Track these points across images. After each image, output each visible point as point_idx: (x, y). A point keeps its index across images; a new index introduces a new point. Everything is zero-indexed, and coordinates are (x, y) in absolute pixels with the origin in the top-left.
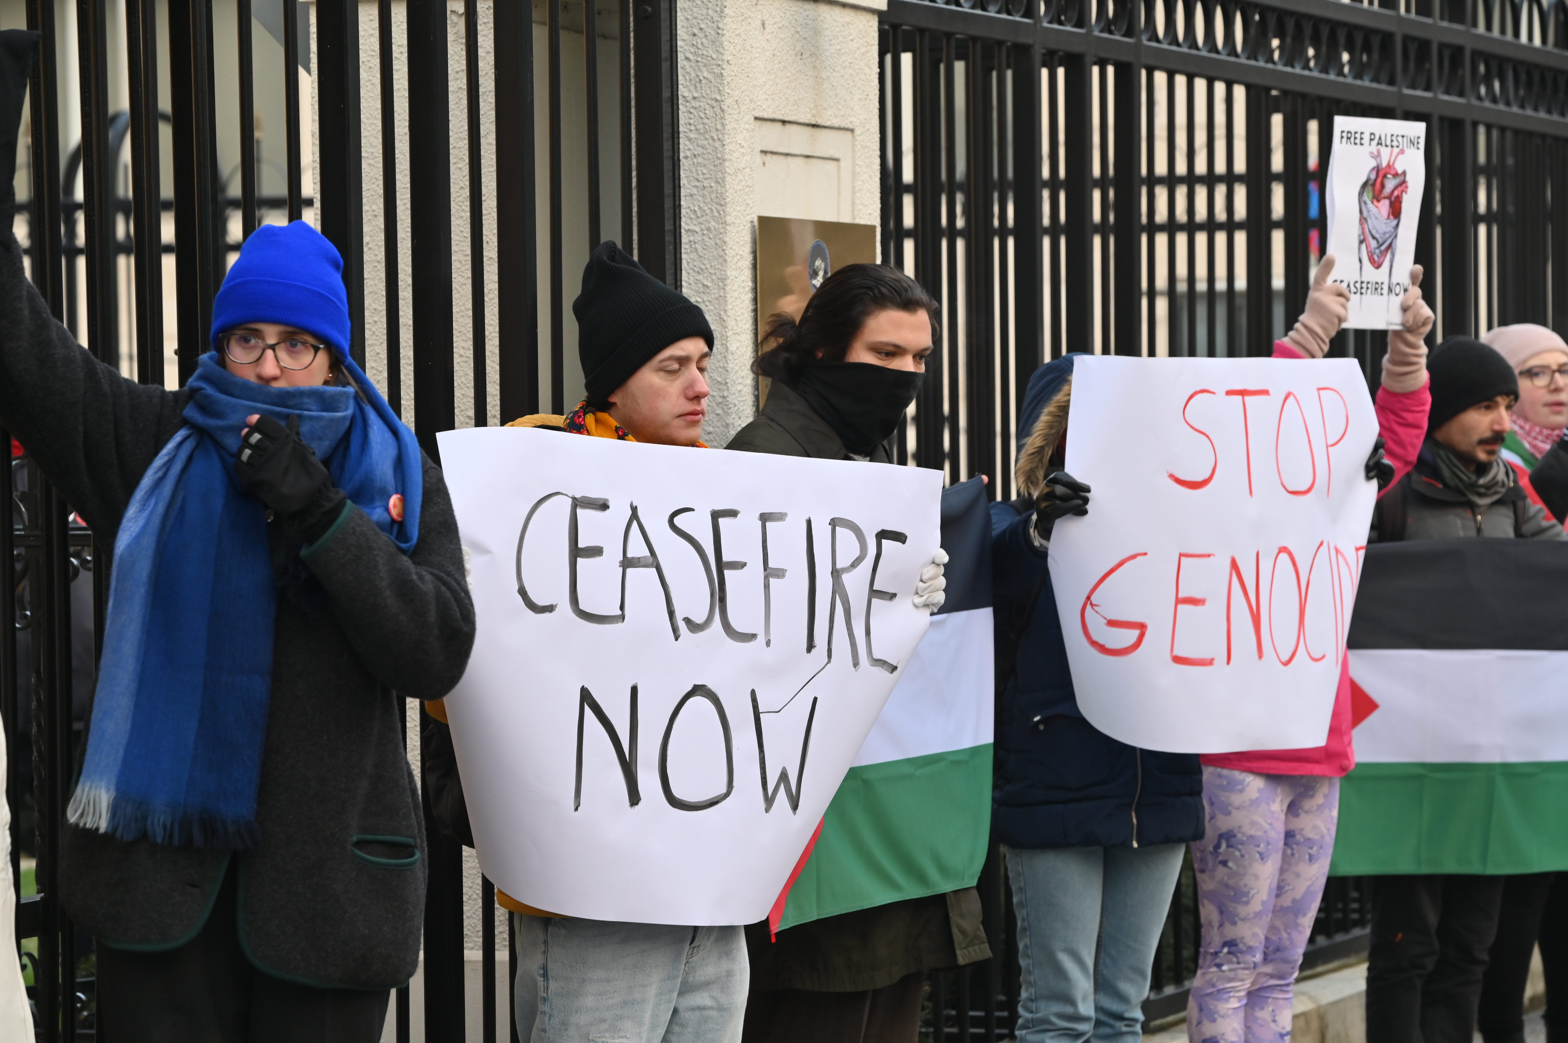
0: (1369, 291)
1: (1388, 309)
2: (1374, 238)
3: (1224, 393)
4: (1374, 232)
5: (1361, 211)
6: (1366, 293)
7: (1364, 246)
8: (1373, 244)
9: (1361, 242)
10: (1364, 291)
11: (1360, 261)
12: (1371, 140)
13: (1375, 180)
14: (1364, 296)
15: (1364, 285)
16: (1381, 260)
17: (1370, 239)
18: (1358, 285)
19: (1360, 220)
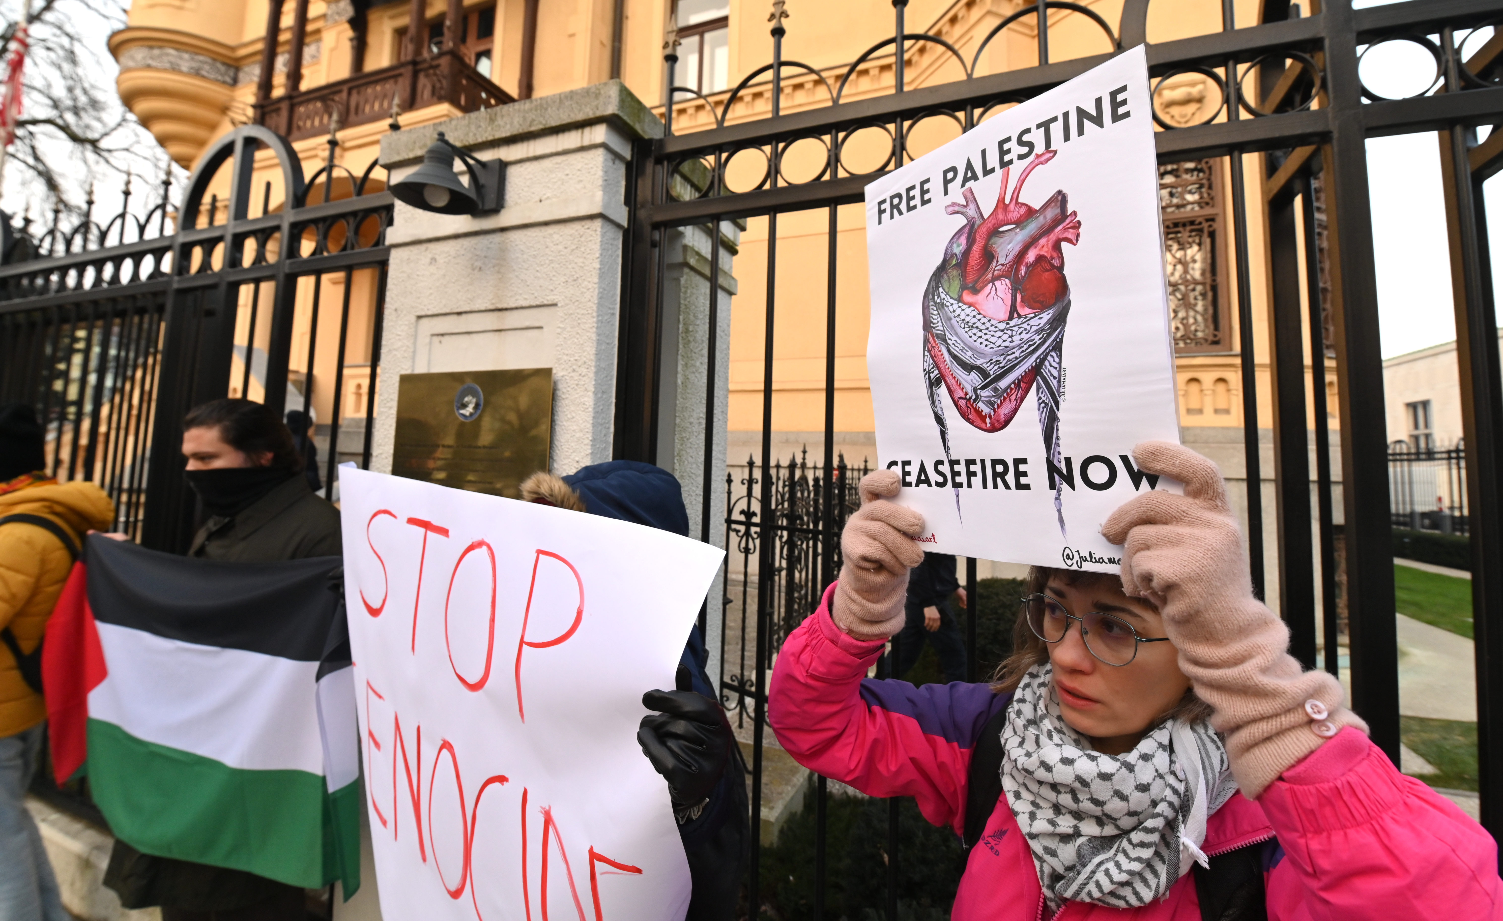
0: (977, 481)
1: (1061, 520)
2: (968, 368)
3: (406, 520)
4: (967, 357)
5: (927, 326)
6: (970, 486)
7: (943, 390)
8: (970, 381)
9: (933, 384)
10: (962, 479)
11: (939, 420)
12: (946, 182)
13: (967, 253)
14: (964, 491)
15: (961, 468)
16: (1005, 410)
17: (959, 372)
18: (945, 469)
19: (926, 341)
